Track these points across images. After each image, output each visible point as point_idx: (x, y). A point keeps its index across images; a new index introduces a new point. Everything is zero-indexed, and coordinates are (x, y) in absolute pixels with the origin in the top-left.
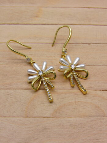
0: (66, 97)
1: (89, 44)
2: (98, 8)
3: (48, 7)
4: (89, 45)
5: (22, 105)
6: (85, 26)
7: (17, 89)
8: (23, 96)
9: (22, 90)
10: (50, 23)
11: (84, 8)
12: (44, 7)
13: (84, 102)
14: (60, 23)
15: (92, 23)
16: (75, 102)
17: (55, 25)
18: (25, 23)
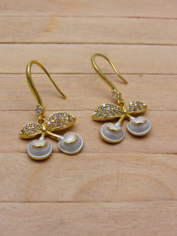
0: (100, 166)
1: (141, 75)
2: (153, 18)
3: (67, 16)
4: (139, 76)
5: (20, 179)
6: (132, 46)
7: (10, 152)
8: (21, 165)
9: (19, 154)
10: (71, 42)
11: (130, 17)
12: (60, 16)
13: (134, 174)
14: (88, 42)
15: (144, 42)
16: (118, 175)
17: (79, 45)
18: (28, 41)
